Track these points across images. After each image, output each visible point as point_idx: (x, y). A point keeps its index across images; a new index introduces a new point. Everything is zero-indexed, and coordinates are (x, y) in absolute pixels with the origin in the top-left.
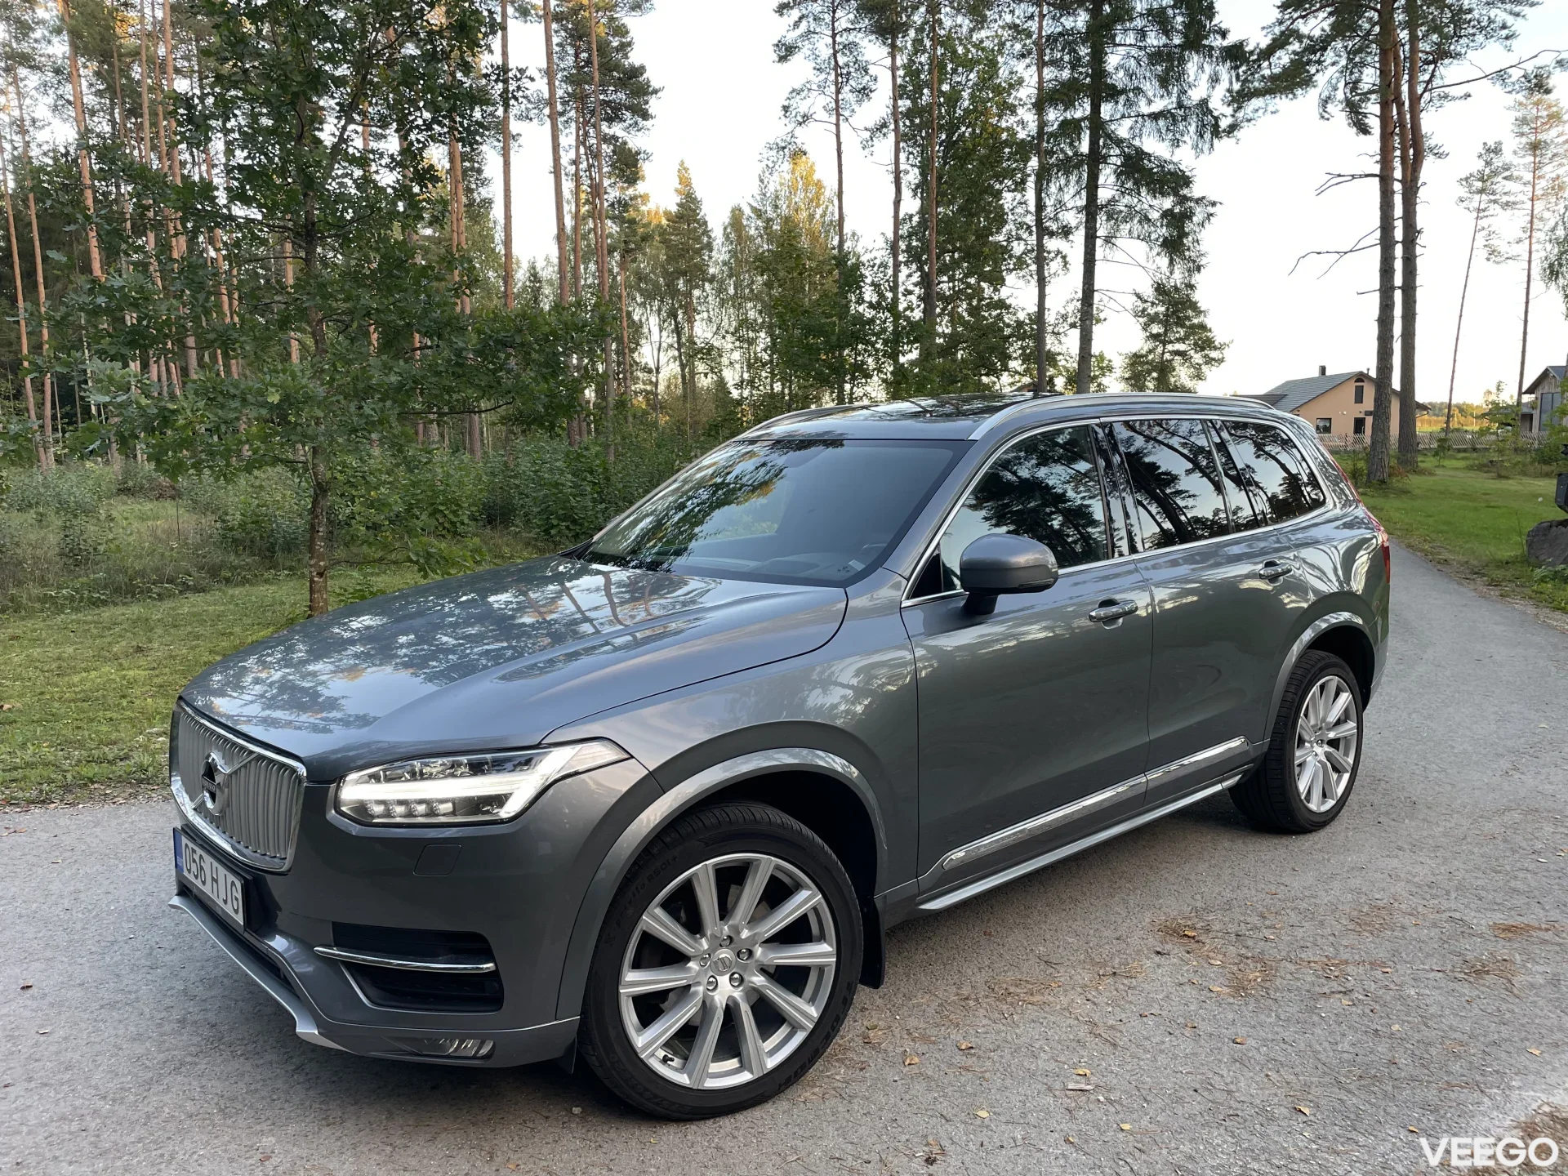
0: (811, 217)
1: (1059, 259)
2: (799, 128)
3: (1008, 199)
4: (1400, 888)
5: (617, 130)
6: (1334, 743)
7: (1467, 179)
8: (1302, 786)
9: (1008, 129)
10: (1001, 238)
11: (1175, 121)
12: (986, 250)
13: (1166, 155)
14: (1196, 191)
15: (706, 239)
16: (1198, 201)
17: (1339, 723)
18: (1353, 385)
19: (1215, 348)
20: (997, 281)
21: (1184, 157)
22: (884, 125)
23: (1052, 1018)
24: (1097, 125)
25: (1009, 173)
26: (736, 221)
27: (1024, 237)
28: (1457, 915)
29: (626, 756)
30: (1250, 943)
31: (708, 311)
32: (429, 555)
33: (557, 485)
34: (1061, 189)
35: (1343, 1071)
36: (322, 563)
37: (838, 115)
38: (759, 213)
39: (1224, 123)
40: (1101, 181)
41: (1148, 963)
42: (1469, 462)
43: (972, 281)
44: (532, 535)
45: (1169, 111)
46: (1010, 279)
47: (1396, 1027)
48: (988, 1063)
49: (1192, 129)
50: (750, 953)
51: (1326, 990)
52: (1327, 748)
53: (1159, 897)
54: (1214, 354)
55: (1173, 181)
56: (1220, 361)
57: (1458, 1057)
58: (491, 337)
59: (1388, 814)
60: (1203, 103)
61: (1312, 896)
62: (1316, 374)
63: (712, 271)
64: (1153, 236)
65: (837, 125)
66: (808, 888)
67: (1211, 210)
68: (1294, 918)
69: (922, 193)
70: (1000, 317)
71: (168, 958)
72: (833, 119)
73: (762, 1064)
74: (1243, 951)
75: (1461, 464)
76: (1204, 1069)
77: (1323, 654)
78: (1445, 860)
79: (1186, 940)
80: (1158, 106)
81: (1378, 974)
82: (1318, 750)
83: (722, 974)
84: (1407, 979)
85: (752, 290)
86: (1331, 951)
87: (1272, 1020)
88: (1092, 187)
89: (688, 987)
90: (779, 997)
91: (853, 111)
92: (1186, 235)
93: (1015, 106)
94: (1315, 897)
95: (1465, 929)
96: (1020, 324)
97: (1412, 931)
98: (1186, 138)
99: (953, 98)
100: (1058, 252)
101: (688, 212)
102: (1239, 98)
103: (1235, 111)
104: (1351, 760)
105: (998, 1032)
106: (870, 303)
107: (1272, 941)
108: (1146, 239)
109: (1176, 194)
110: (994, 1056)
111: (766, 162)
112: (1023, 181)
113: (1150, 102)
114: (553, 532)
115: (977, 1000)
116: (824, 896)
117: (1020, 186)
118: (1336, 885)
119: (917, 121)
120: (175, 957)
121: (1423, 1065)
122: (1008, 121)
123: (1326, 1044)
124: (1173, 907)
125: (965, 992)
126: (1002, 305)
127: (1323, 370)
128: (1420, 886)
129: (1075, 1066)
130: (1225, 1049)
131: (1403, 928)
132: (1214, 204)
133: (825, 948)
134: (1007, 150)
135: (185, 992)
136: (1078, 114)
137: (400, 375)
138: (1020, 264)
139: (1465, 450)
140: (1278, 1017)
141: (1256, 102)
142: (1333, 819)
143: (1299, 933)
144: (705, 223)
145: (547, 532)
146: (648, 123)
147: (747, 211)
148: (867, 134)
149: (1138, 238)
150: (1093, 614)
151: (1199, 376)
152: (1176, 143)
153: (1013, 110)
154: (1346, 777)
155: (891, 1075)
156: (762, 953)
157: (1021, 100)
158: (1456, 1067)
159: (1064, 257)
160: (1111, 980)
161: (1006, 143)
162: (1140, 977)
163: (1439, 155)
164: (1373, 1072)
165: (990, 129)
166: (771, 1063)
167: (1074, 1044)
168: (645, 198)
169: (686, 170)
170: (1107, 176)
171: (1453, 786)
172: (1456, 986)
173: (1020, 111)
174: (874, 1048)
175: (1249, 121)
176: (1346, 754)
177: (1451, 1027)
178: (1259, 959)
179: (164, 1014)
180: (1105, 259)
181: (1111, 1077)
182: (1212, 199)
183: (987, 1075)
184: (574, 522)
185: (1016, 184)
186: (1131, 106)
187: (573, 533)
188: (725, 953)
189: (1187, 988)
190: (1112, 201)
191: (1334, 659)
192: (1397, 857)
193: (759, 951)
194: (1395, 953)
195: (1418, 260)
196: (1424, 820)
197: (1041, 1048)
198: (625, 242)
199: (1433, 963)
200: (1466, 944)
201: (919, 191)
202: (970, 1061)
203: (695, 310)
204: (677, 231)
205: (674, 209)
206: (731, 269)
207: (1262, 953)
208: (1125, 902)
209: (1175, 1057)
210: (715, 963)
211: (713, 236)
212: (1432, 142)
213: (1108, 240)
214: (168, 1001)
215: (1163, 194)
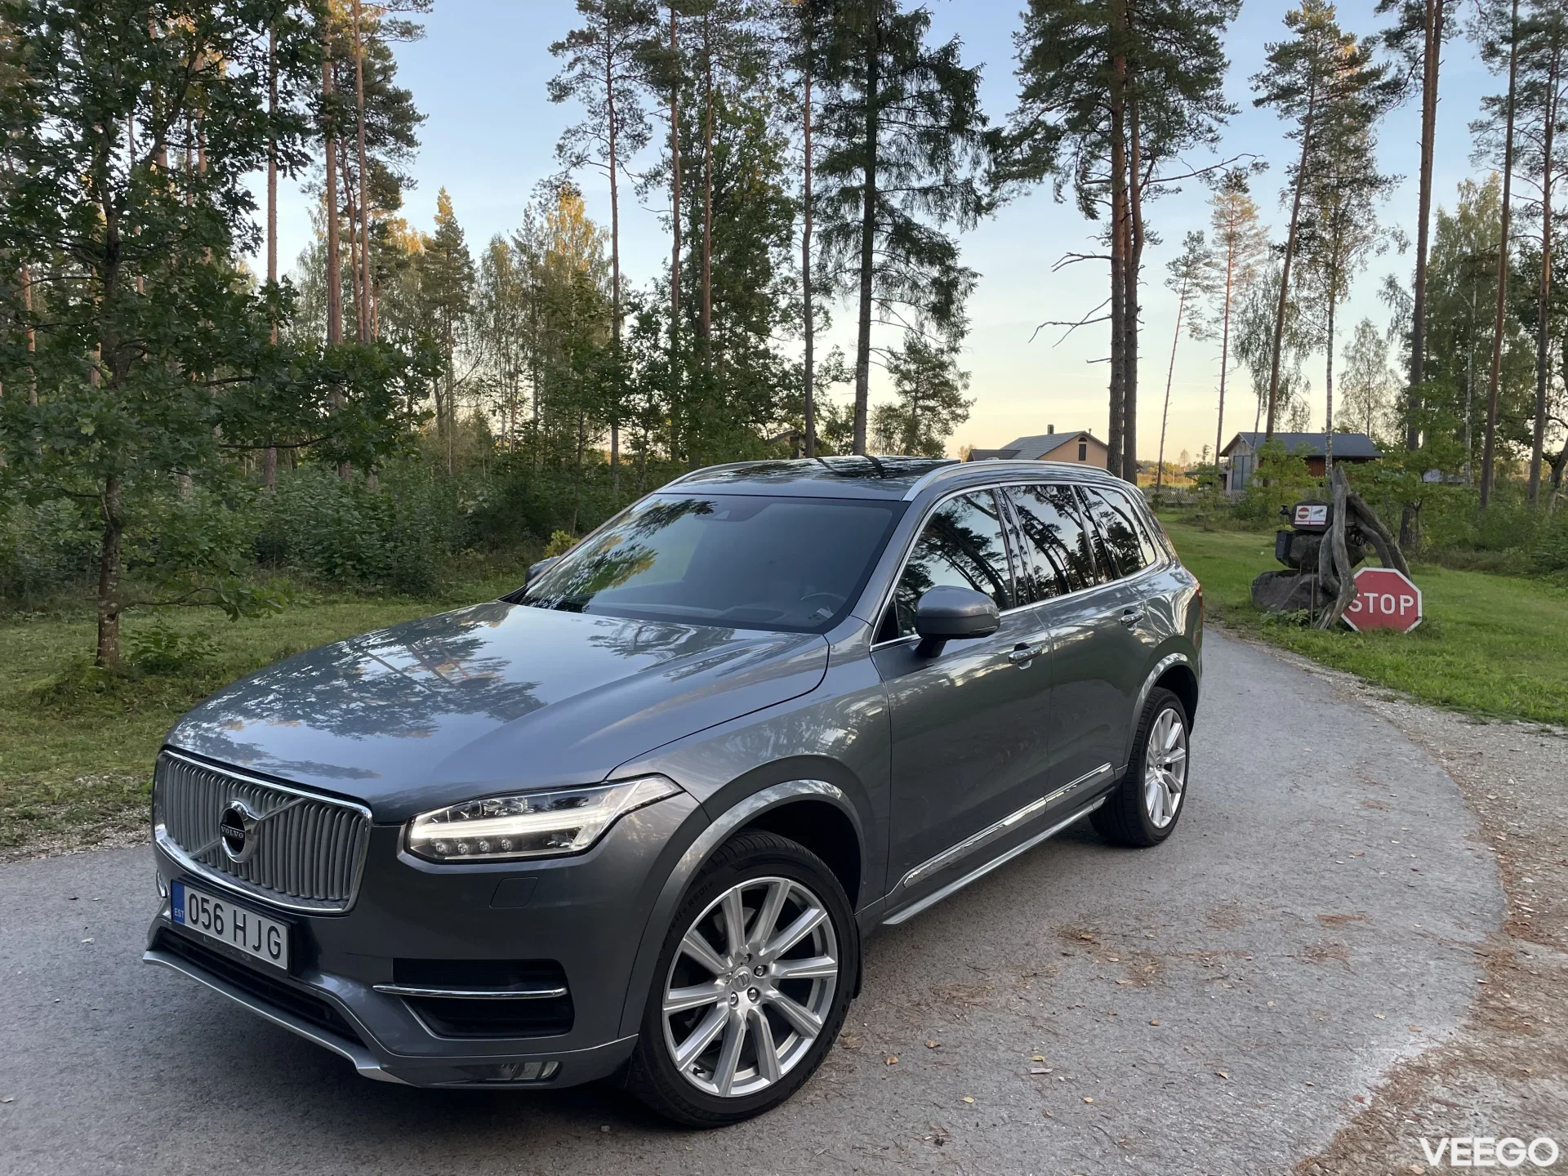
0: (579, 254)
1: (821, 315)
2: (573, 169)
3: (773, 254)
4: (1236, 890)
5: (377, 153)
6: (1168, 767)
7: (1174, 263)
8: (1150, 806)
9: (774, 187)
10: (767, 291)
11: (942, 198)
12: (754, 301)
13: (935, 228)
14: (960, 263)
15: (466, 270)
16: (962, 271)
17: (1174, 748)
18: (1077, 444)
19: (961, 406)
20: (763, 331)
21: (949, 231)
22: (658, 174)
23: (997, 1016)
24: (872, 195)
25: (774, 229)
26: (497, 254)
27: (789, 291)
28: (1288, 910)
29: (679, 790)
30: (1136, 942)
31: (466, 344)
32: (240, 597)
33: (339, 522)
34: (840, 252)
35: (1242, 1041)
36: (113, 605)
37: (613, 160)
38: (523, 248)
39: (985, 201)
40: (875, 246)
41: (1059, 964)
42: (1181, 516)
43: (739, 330)
44: (314, 574)
45: (937, 188)
46: (776, 331)
47: (1271, 1003)
48: (957, 1058)
49: (958, 205)
50: (766, 969)
51: (1207, 976)
52: (1164, 772)
53: (1049, 907)
54: (959, 411)
55: (940, 253)
56: (965, 417)
57: (1324, 1024)
58: (319, 372)
59: (1209, 828)
60: (968, 183)
61: (1171, 900)
62: (1045, 432)
63: (471, 302)
64: (922, 302)
65: (612, 169)
66: (816, 907)
67: (974, 281)
68: (1163, 919)
69: (692, 242)
70: (766, 367)
71: (108, 1019)
72: (608, 163)
73: (777, 1070)
74: (1132, 949)
75: (1174, 517)
76: (1135, 1048)
77: (1163, 690)
78: (1265, 865)
79: (1084, 943)
80: (927, 181)
81: (1243, 961)
82: (1159, 774)
83: (742, 990)
84: (1267, 964)
85: (513, 325)
86: (1201, 945)
87: (1174, 1004)
88: (867, 252)
89: (714, 1004)
90: (790, 1007)
91: (628, 156)
92: (953, 302)
93: (780, 165)
94: (1174, 900)
95: (1299, 922)
96: (786, 374)
97: (1258, 925)
98: (952, 213)
99: (722, 153)
100: (821, 308)
101: (449, 238)
102: (995, 179)
103: (992, 191)
104: (1181, 782)
105: (956, 1031)
106: (665, 350)
107: (1152, 939)
108: (915, 303)
109: (942, 263)
110: (960, 1050)
111: (538, 199)
112: (789, 238)
113: (920, 178)
114: (337, 571)
115: (928, 1005)
116: (830, 914)
117: (785, 242)
118: (1186, 889)
119: (687, 172)
120: (117, 1018)
121: (1300, 1033)
122: (774, 180)
123: (1223, 1021)
124: (1064, 914)
125: (916, 997)
126: (766, 354)
127: (1051, 428)
128: (1252, 888)
129: (1030, 1054)
130: (1145, 1031)
131: (1250, 922)
132: (975, 275)
133: (829, 960)
134: (773, 207)
135: (146, 1051)
136: (856, 184)
137: (220, 407)
138: (786, 317)
139: (1173, 505)
140: (1178, 1002)
141: (1011, 184)
142: (1169, 833)
143: (1172, 931)
144: (467, 253)
145: (330, 571)
146: (414, 150)
147: (511, 244)
148: (641, 181)
149: (910, 303)
150: (1012, 656)
151: (947, 431)
152: (943, 217)
153: (778, 168)
154: (1178, 796)
155: (878, 1075)
156: (777, 969)
157: (786, 160)
158: (1326, 1032)
159: (826, 313)
160: (1033, 980)
161: (772, 200)
162: (1057, 976)
163: (1154, 242)
164: (1265, 1040)
165: (758, 186)
166: (785, 1069)
167: (1023, 1036)
168: (402, 224)
169: (448, 198)
170: (880, 243)
171: (1253, 802)
172: (1305, 967)
173: (786, 171)
174: (853, 1052)
175: (1005, 200)
176: (1178, 776)
177: (1311, 1000)
178: (1146, 954)
179: (135, 1074)
180: (881, 321)
181: (1063, 1061)
182: (974, 270)
183: (960, 1067)
184: (360, 560)
185: (781, 239)
186: (903, 180)
187: (359, 573)
188: (744, 971)
189: (1096, 982)
190: (884, 267)
191: (1171, 694)
192: (1227, 864)
193: (773, 968)
194: (1251, 943)
195: (1139, 335)
196: (1239, 832)
197: (996, 1041)
198: (379, 268)
199: (1281, 949)
200: (1302, 933)
201: (689, 239)
202: (941, 1058)
203: (454, 342)
204: (436, 260)
205: (433, 236)
206: (490, 301)
207: (1148, 949)
208: (1023, 913)
209: (1108, 1040)
210: (737, 980)
211: (475, 267)
212: (1147, 229)
213: (884, 303)
214: (132, 1061)
215: (931, 263)
